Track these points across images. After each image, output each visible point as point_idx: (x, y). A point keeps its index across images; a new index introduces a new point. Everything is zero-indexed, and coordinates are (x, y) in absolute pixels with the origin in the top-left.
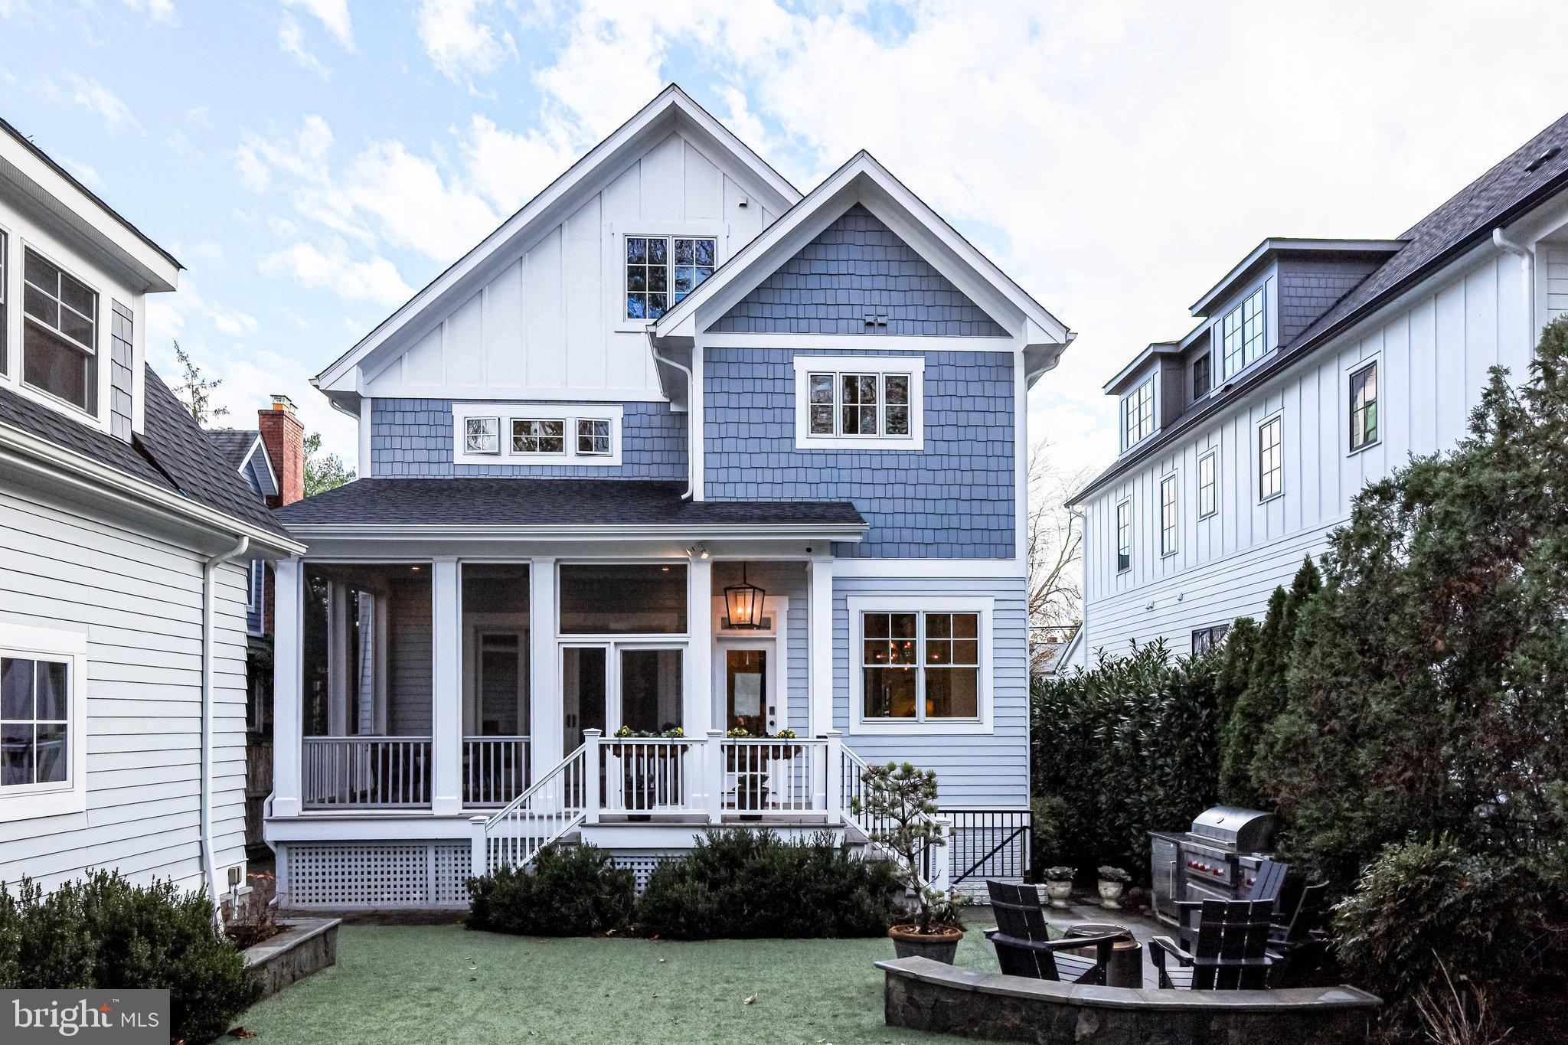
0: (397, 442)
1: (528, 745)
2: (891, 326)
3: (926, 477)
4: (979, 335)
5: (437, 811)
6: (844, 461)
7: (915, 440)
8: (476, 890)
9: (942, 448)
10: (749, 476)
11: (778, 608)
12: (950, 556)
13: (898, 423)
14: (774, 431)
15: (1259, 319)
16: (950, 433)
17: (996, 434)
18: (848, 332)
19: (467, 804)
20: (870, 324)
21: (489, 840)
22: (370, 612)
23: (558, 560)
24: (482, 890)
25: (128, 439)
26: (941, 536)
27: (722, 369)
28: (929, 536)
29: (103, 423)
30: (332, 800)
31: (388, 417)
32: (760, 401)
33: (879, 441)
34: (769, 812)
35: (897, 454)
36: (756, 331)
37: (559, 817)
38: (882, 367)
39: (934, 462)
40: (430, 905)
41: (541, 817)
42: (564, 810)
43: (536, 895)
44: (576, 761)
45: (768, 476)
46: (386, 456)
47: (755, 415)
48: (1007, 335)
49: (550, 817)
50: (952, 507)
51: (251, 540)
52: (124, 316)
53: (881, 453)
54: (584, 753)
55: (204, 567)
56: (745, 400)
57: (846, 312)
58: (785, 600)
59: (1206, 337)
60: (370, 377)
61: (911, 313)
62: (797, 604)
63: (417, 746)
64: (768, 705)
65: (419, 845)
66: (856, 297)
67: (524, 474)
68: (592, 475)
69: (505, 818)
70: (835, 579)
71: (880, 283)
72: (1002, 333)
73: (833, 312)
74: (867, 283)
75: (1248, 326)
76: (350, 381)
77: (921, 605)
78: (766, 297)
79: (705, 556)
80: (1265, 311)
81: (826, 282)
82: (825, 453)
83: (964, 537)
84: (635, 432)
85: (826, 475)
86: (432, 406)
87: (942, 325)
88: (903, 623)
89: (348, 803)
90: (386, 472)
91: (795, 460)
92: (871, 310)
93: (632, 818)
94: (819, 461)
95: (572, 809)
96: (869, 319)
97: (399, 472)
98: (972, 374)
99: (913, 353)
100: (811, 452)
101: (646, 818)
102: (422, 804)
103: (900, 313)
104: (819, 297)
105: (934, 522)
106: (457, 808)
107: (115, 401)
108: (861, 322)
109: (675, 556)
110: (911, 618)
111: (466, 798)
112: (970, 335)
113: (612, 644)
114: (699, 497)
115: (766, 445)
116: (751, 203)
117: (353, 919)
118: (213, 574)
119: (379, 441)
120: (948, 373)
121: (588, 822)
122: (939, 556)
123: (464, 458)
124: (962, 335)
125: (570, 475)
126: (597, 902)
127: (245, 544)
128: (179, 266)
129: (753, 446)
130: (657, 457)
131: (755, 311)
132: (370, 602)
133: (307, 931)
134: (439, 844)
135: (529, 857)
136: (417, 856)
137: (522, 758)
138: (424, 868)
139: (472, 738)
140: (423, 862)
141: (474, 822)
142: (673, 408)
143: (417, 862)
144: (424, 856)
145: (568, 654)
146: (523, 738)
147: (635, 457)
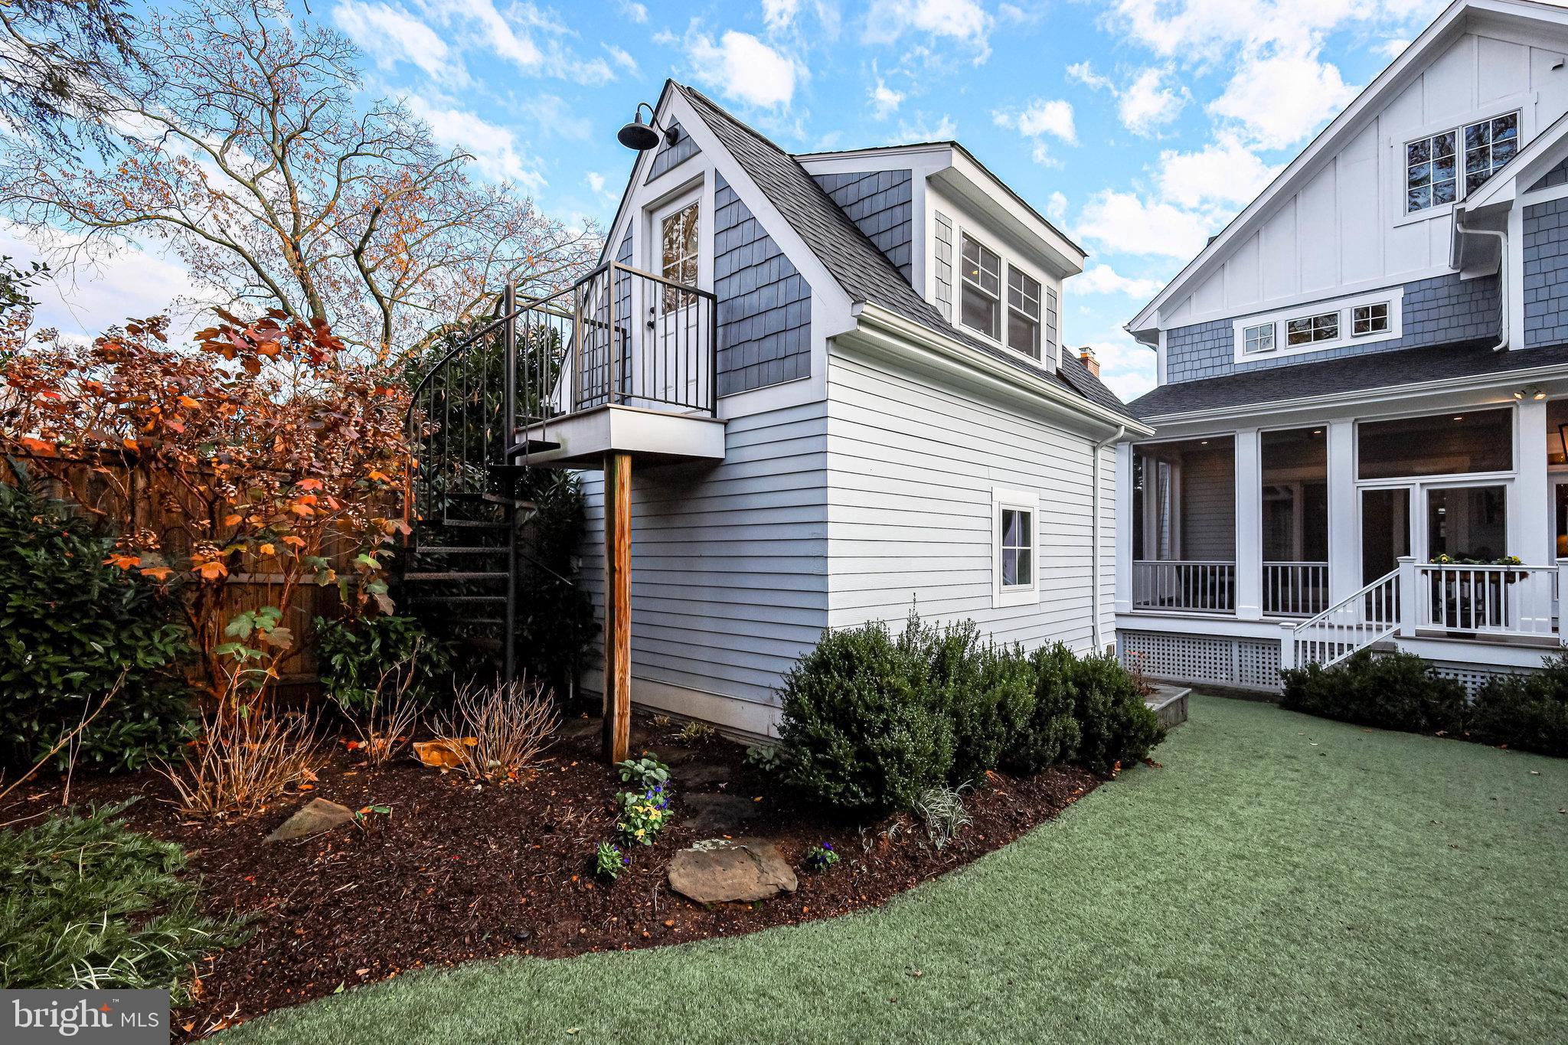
0: (1187, 357)
1: (1325, 570)
5: (1239, 616)
8: (1288, 679)
19: (1266, 612)
21: (1297, 642)
22: (1168, 477)
23: (1356, 420)
24: (1294, 679)
25: (1055, 373)
29: (1043, 365)
30: (1147, 603)
31: (1180, 342)
37: (1359, 628)
40: (1236, 683)
41: (1340, 627)
42: (1365, 623)
43: (1357, 691)
44: (1389, 584)
46: (1177, 368)
49: (1350, 628)
51: (1126, 429)
52: (1053, 296)
54: (1397, 578)
55: (1094, 449)
60: (1166, 316)
63: (1222, 568)
65: (1227, 640)
67: (1299, 361)
68: (1369, 351)
69: (1314, 626)
76: (1153, 322)
79: (1539, 395)
84: (1417, 307)
86: (1215, 326)
89: (1158, 606)
90: (1179, 379)
93: (1450, 635)
95: (1374, 623)
97: (1189, 377)
101: (1472, 636)
102: (1226, 610)
106: (1259, 615)
107: (1048, 350)
109: (1501, 400)
111: (1266, 608)
113: (1418, 485)
114: (1518, 345)
117: (1199, 689)
118: (1100, 452)
119: (1173, 359)
121: (1403, 635)
123: (1243, 357)
125: (1345, 354)
126: (1425, 705)
127: (1122, 432)
128: (1084, 255)
130: (1444, 323)
132: (1168, 470)
133: (1173, 695)
134: (1243, 641)
135: (1337, 659)
136: (1224, 648)
137: (1319, 580)
138: (1229, 657)
139: (1270, 564)
140: (1229, 652)
141: (1284, 627)
142: (1464, 277)
143: (1224, 652)
144: (1229, 648)
145: (1367, 495)
146: (1320, 564)
147: (1418, 328)
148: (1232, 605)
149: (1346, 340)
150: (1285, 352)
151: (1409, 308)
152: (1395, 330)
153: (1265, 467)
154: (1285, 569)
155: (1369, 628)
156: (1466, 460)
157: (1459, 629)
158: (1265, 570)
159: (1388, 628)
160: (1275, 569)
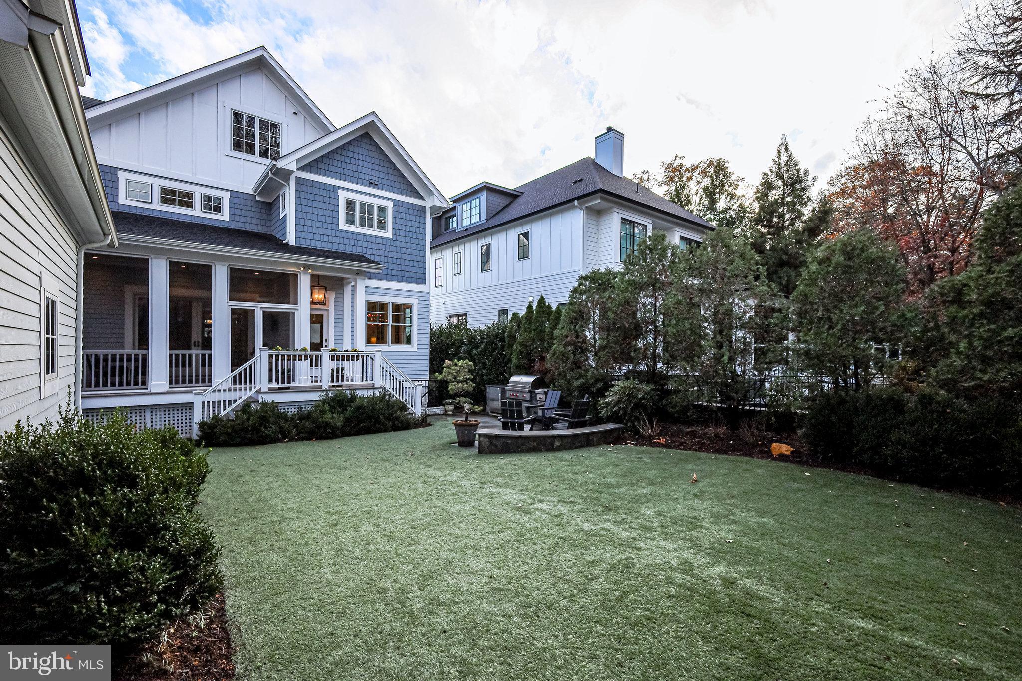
1: (210, 356)
2: (380, 185)
3: (393, 249)
4: (414, 197)
6: (360, 238)
7: (389, 234)
8: (201, 427)
9: (399, 238)
10: (317, 237)
11: (332, 296)
12: (402, 282)
13: (382, 225)
14: (329, 220)
15: (478, 208)
16: (402, 233)
17: (419, 236)
18: (362, 184)
19: (171, 386)
20: (372, 183)
21: (203, 402)
23: (229, 265)
26: (399, 273)
27: (305, 188)
28: (394, 273)
32: (322, 205)
33: (375, 232)
34: (345, 383)
35: (382, 238)
36: (321, 174)
38: (377, 202)
39: (396, 244)
45: (326, 239)
47: (321, 212)
48: (424, 199)
50: (403, 262)
51: (111, 239)
53: (375, 237)
55: (78, 250)
56: (316, 204)
57: (361, 176)
58: (333, 293)
59: (454, 208)
61: (388, 183)
62: (338, 296)
63: (137, 356)
64: (325, 337)
65: (141, 408)
66: (366, 171)
67: (167, 216)
68: (211, 223)
69: (211, 391)
70: (366, 287)
71: (376, 167)
72: (422, 198)
73: (356, 174)
74: (370, 166)
75: (473, 210)
77: (390, 300)
78: (326, 160)
79: (310, 271)
80: (480, 205)
81: (353, 161)
82: (352, 233)
83: (407, 275)
84: (236, 206)
85: (352, 242)
87: (400, 190)
88: (383, 306)
91: (338, 234)
92: (370, 177)
93: (280, 388)
94: (349, 236)
95: (237, 386)
96: (371, 181)
98: (411, 212)
99: (389, 199)
100: (346, 232)
101: (288, 388)
102: (142, 386)
103: (384, 181)
104: (350, 166)
105: (396, 267)
106: (166, 388)
108: (368, 182)
109: (294, 270)
110: (387, 304)
111: (170, 382)
112: (410, 196)
113: (258, 308)
114: (293, 243)
115: (325, 226)
116: (299, 113)
120: (402, 210)
121: (262, 390)
122: (398, 281)
123: (126, 201)
124: (408, 196)
125: (197, 221)
126: (281, 427)
127: (108, 241)
129: (319, 224)
131: (321, 165)
134: (153, 407)
135: (228, 409)
136: (138, 414)
137: (207, 362)
138: (142, 421)
139: (174, 352)
140: (142, 418)
141: (195, 394)
142: (258, 198)
143: (138, 418)
144: (142, 414)
145: (234, 311)
146: (206, 352)
147: (237, 218)
148: (144, 383)
149: (197, 212)
150: (157, 206)
151: (233, 205)
152: (224, 216)
153: (172, 286)
154: (184, 356)
155: (235, 390)
156: (257, 296)
157: (286, 385)
158: (171, 356)
159: (255, 387)
160: (177, 356)
